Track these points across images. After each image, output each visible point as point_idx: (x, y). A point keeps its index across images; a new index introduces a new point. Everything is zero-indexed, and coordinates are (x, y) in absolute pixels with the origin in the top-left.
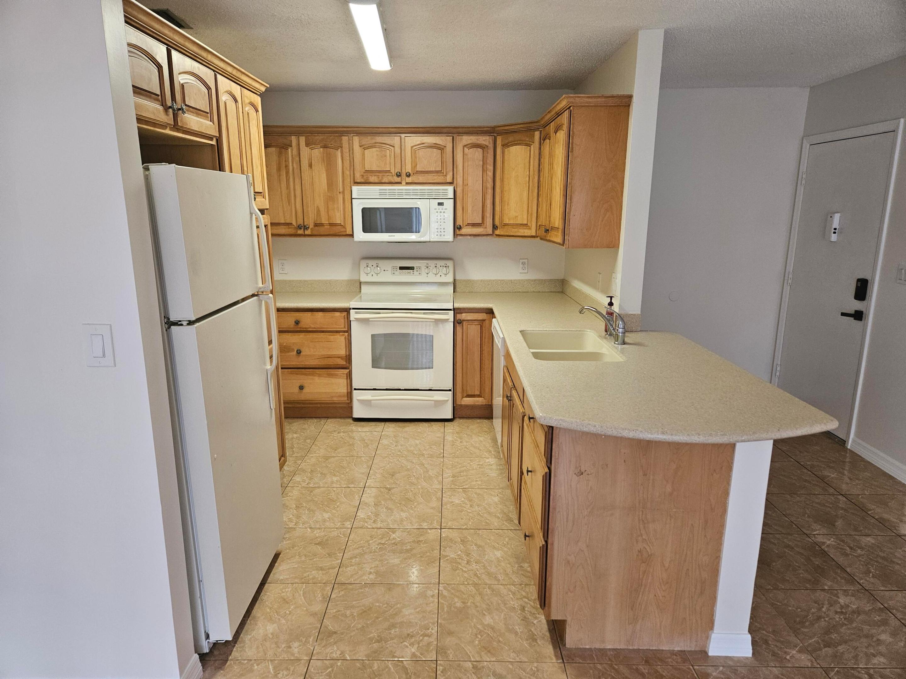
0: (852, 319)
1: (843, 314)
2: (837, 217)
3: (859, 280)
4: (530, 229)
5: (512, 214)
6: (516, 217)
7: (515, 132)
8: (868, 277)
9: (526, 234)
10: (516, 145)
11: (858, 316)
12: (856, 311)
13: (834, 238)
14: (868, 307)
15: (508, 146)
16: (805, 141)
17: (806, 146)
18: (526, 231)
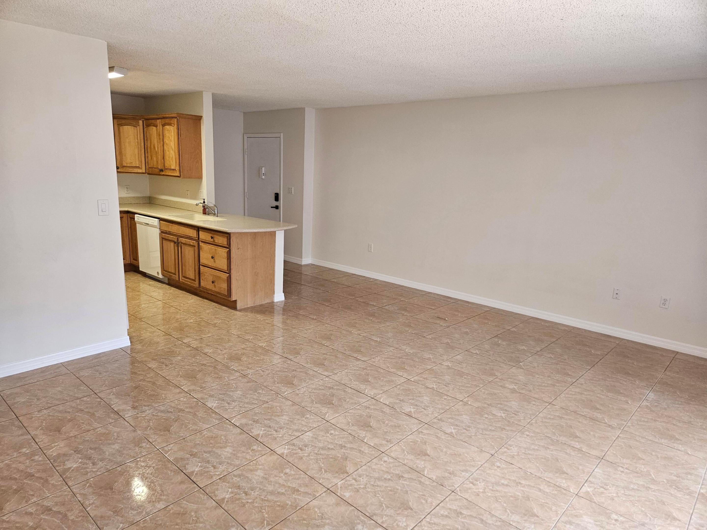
0: (275, 209)
1: (272, 207)
2: (263, 168)
3: (276, 194)
4: (142, 169)
5: (129, 160)
6: (131, 163)
7: (125, 119)
8: (279, 193)
9: (139, 172)
10: (127, 125)
11: (277, 207)
12: (276, 206)
13: (263, 177)
14: (280, 204)
15: (122, 126)
16: (245, 136)
17: (246, 138)
18: (139, 170)
